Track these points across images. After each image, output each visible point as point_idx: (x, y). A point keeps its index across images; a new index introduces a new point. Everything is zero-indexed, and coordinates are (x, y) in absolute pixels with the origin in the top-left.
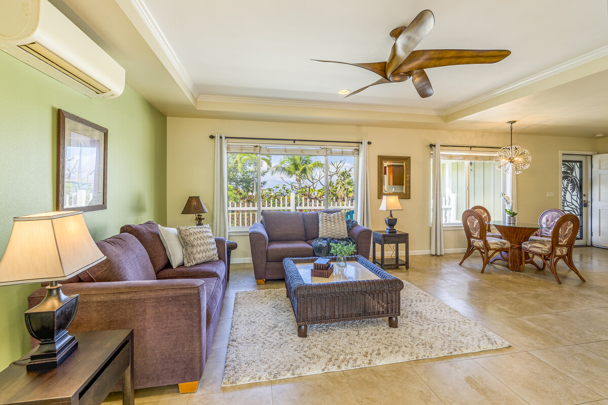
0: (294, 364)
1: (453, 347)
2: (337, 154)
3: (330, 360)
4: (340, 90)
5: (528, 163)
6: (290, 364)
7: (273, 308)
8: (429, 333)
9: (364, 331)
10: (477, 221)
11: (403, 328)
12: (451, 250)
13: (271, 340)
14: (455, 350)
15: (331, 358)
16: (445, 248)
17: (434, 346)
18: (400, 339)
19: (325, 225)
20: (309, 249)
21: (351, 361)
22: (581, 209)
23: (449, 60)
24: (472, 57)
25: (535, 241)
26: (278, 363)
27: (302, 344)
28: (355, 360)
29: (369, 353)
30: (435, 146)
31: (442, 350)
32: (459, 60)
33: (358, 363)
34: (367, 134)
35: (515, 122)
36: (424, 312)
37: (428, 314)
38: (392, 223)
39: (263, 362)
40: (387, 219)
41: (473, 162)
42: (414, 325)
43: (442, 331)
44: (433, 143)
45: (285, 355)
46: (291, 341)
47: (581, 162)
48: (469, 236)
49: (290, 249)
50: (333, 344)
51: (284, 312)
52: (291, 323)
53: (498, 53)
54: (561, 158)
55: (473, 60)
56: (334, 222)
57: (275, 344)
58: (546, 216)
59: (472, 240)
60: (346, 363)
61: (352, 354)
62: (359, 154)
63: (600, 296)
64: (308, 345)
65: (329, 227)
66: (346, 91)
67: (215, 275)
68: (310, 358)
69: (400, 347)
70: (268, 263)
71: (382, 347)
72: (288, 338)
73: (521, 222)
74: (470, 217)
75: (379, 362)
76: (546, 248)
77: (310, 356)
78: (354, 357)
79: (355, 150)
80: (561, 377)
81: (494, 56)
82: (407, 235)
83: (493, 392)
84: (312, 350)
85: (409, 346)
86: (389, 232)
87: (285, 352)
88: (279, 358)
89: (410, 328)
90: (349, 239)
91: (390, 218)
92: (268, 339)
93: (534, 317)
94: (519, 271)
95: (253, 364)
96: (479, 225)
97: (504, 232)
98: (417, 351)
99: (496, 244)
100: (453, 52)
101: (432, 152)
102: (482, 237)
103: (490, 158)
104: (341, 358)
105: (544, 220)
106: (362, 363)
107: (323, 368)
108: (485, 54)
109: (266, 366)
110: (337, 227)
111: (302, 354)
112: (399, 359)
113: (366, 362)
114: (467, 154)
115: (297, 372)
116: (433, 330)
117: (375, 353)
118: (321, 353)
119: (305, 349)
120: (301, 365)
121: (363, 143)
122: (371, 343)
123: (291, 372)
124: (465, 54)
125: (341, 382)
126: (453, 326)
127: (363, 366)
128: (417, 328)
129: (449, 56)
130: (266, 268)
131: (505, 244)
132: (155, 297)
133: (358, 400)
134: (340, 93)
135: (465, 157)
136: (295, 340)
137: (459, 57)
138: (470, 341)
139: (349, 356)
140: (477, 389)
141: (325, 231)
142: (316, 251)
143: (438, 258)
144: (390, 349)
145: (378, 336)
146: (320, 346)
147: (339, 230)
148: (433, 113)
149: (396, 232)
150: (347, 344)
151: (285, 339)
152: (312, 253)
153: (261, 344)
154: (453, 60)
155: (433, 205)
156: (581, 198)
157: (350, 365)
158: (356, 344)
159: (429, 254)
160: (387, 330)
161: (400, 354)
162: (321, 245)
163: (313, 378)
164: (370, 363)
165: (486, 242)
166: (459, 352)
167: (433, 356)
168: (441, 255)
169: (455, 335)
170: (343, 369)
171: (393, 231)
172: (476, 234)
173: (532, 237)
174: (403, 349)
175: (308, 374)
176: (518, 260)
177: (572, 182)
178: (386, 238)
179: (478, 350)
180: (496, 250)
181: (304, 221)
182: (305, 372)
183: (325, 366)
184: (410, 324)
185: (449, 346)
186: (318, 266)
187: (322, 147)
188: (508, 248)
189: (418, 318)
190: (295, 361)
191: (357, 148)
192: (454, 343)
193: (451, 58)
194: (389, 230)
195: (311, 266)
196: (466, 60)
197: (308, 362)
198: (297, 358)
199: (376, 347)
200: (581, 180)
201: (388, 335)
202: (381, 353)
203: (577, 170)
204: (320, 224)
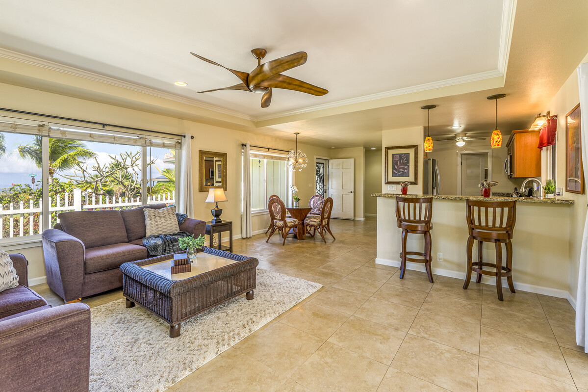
0: (186, 362)
1: (296, 298)
2: (158, 145)
3: (218, 343)
4: (177, 82)
5: (306, 163)
6: (182, 363)
7: (118, 324)
8: (277, 294)
9: (230, 311)
10: (280, 206)
11: (258, 298)
12: (256, 232)
13: (142, 353)
14: (298, 300)
15: (218, 342)
16: (253, 231)
17: (285, 302)
18: (261, 306)
19: (154, 222)
20: (142, 249)
21: (236, 336)
22: (323, 194)
23: (295, 86)
24: (308, 88)
25: (310, 218)
26: (168, 369)
27: (181, 343)
28: (239, 334)
29: (246, 324)
30: (245, 145)
31: (291, 302)
32: (300, 88)
33: (242, 335)
34: (190, 129)
35: (299, 133)
36: (265, 281)
37: (268, 282)
38: (217, 213)
39: (151, 376)
40: (214, 211)
41: (261, 159)
42: (265, 293)
43: (284, 291)
44: (244, 143)
45: (170, 360)
46: (166, 345)
47: (323, 164)
48: (273, 218)
49: (118, 253)
50: (211, 330)
51: (136, 323)
52: (154, 330)
53: (321, 90)
54: (316, 161)
55: (308, 90)
56: (164, 217)
57: (151, 355)
58: (313, 200)
59: (275, 221)
60: (233, 339)
61: (233, 331)
62: (181, 148)
63: (345, 246)
64: (188, 341)
65: (159, 223)
66: (183, 83)
67: (41, 303)
68: (197, 350)
69: (264, 311)
70: (87, 276)
71: (252, 316)
72: (161, 344)
73: (302, 205)
74: (274, 204)
75: (256, 328)
76: (318, 221)
77: (196, 348)
78: (236, 332)
79: (176, 142)
80: (351, 294)
81: (319, 92)
82: (231, 223)
83: (329, 315)
84: (196, 343)
85: (270, 308)
86: (216, 222)
87: (168, 357)
88: (165, 365)
89: (263, 296)
90: (183, 233)
91: (216, 209)
92: (137, 354)
93: (324, 266)
94: (303, 240)
95: (139, 383)
96: (281, 209)
97: (294, 213)
98: (277, 309)
99: (291, 222)
100: (298, 82)
101: (243, 151)
102: (283, 218)
103: (280, 158)
104: (226, 337)
105: (312, 203)
106: (245, 334)
107: (216, 352)
108: (316, 89)
109: (157, 378)
110: (169, 222)
111: (187, 350)
112: (269, 319)
113: (247, 331)
114: (266, 154)
115: (194, 367)
116: (278, 292)
117: (250, 322)
118: (206, 342)
119: (188, 346)
120: (194, 360)
121: (187, 136)
122: (242, 317)
123: (188, 369)
124: (305, 85)
125: (237, 355)
126: (288, 286)
127: (246, 335)
128: (267, 294)
129: (295, 83)
130: (84, 284)
131: (295, 221)
132: (18, 343)
133: (258, 360)
134: (176, 84)
135: (265, 157)
136: (171, 342)
137: (301, 86)
138: (303, 291)
139: (232, 333)
140: (321, 317)
141: (154, 228)
142: (151, 250)
143: (248, 240)
144: (259, 315)
145: (244, 310)
146: (200, 337)
147: (171, 225)
148: (248, 118)
149: (221, 222)
150: (224, 325)
151: (158, 347)
152: (146, 254)
153: (133, 363)
154: (297, 87)
155: (244, 196)
156: (323, 187)
157: (237, 339)
158: (231, 322)
159: (241, 237)
160: (248, 303)
161: (268, 316)
162: (155, 243)
163: (212, 363)
164: (250, 331)
165: (285, 222)
166: (300, 300)
167: (288, 308)
168: (250, 237)
169: (293, 290)
170: (232, 344)
171: (219, 221)
172: (278, 217)
173: (308, 215)
174: (267, 311)
175: (205, 363)
176: (301, 232)
177: (320, 177)
178: (214, 228)
179: (309, 295)
180: (291, 227)
181: (124, 220)
182: (202, 363)
183: (217, 350)
184: (261, 293)
185: (294, 299)
186: (179, 262)
187: (140, 136)
188: (297, 225)
189: (264, 287)
190: (185, 359)
191: (180, 141)
192: (295, 295)
193: (296, 85)
194: (216, 220)
195: (170, 263)
196: (304, 89)
197: (199, 353)
198: (185, 356)
199: (248, 318)
200: (323, 175)
201: (251, 306)
202: (254, 320)
203: (322, 169)
204: (148, 222)
